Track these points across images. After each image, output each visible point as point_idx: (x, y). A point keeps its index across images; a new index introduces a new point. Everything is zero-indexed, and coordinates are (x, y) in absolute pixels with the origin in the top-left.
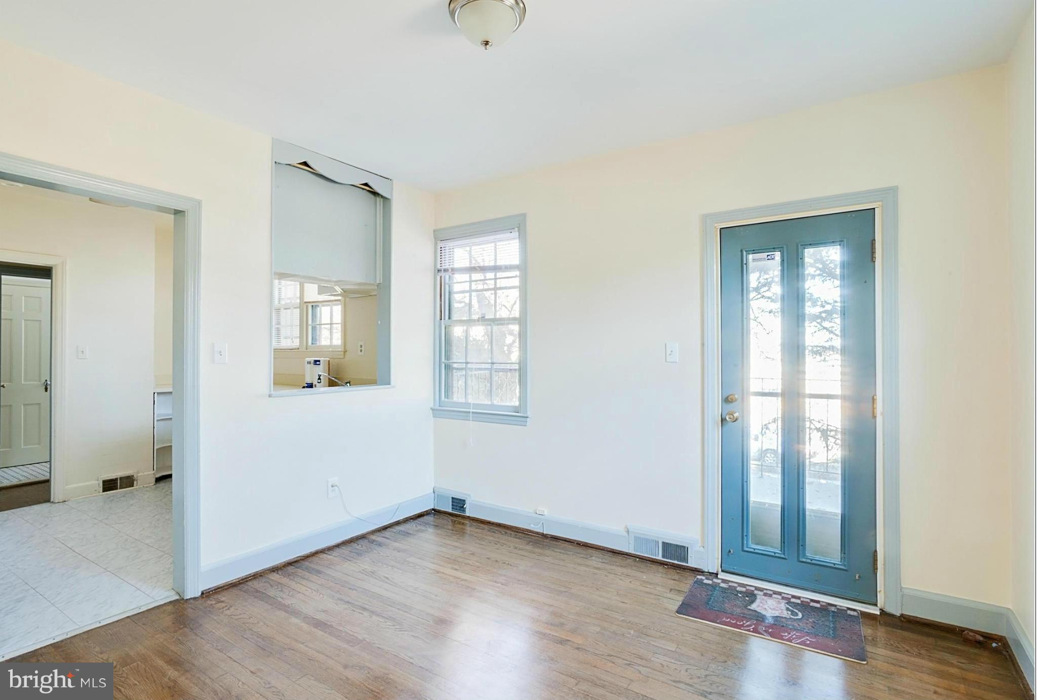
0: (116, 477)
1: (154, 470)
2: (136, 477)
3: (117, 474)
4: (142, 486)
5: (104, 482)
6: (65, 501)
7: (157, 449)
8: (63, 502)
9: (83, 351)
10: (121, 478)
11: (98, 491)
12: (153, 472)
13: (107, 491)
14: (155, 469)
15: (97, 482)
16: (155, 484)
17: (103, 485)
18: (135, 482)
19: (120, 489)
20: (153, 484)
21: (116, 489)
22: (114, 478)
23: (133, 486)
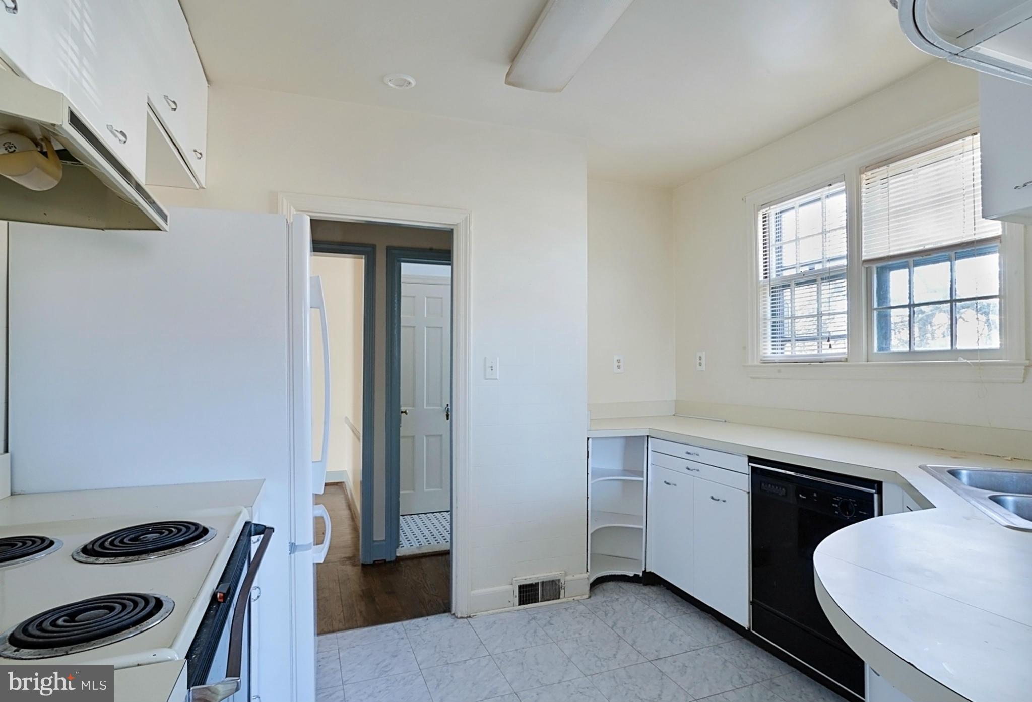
0: (536, 581)
1: (587, 571)
2: (563, 583)
3: (538, 575)
4: (571, 599)
5: (520, 587)
6: (470, 617)
7: (592, 534)
8: (467, 617)
9: (492, 367)
10: (543, 583)
11: (512, 603)
12: (586, 575)
13: (524, 604)
14: (589, 570)
15: (511, 587)
16: (590, 597)
17: (519, 592)
18: (562, 592)
19: (541, 601)
20: (587, 596)
21: (536, 601)
22: (534, 582)
23: (559, 598)
